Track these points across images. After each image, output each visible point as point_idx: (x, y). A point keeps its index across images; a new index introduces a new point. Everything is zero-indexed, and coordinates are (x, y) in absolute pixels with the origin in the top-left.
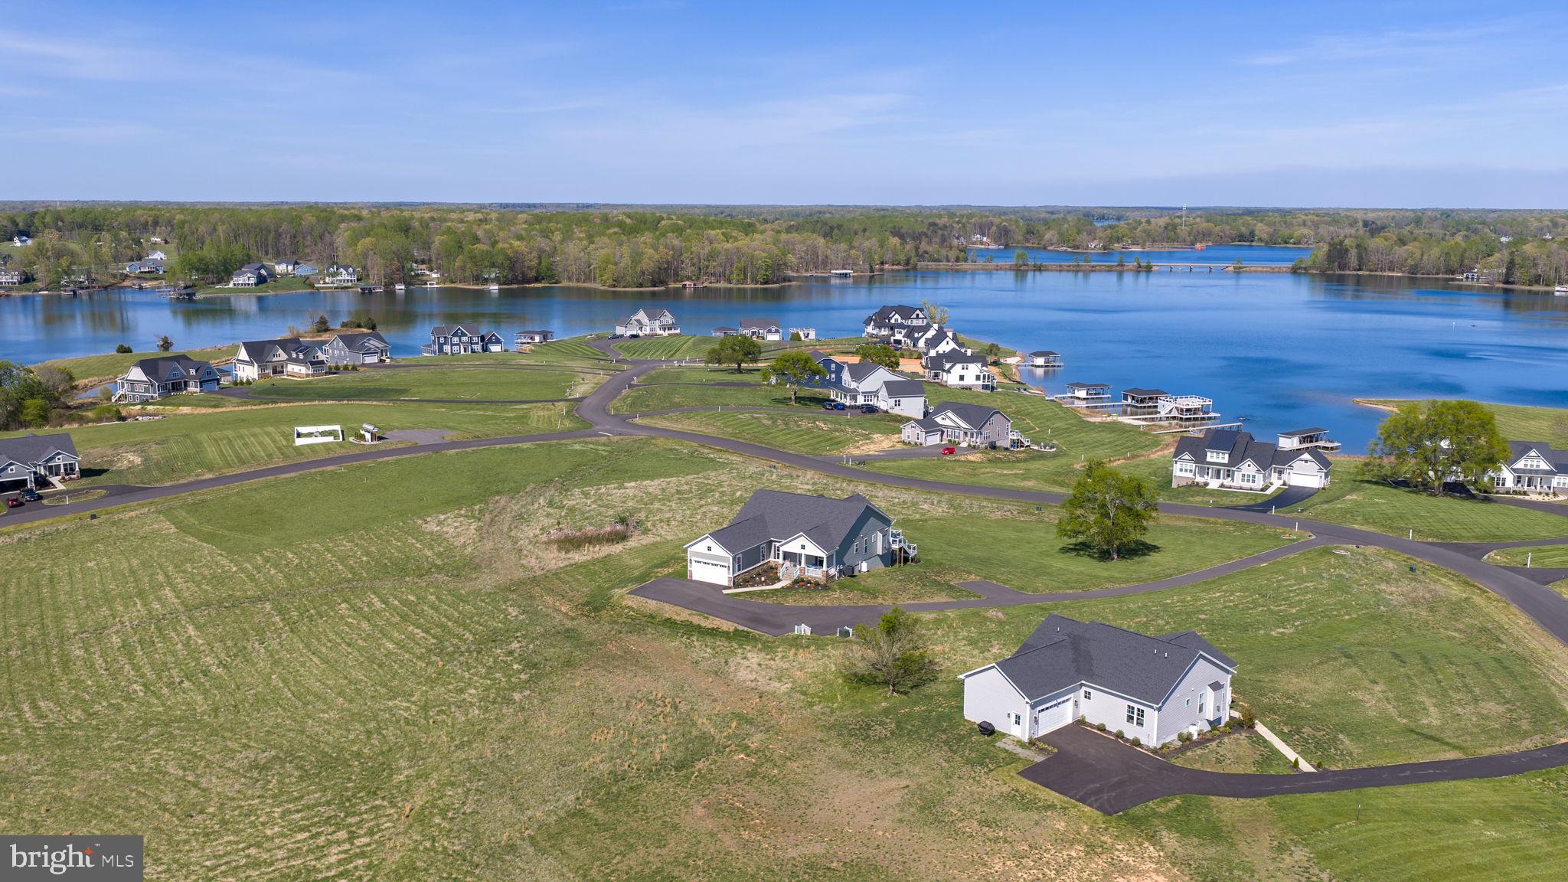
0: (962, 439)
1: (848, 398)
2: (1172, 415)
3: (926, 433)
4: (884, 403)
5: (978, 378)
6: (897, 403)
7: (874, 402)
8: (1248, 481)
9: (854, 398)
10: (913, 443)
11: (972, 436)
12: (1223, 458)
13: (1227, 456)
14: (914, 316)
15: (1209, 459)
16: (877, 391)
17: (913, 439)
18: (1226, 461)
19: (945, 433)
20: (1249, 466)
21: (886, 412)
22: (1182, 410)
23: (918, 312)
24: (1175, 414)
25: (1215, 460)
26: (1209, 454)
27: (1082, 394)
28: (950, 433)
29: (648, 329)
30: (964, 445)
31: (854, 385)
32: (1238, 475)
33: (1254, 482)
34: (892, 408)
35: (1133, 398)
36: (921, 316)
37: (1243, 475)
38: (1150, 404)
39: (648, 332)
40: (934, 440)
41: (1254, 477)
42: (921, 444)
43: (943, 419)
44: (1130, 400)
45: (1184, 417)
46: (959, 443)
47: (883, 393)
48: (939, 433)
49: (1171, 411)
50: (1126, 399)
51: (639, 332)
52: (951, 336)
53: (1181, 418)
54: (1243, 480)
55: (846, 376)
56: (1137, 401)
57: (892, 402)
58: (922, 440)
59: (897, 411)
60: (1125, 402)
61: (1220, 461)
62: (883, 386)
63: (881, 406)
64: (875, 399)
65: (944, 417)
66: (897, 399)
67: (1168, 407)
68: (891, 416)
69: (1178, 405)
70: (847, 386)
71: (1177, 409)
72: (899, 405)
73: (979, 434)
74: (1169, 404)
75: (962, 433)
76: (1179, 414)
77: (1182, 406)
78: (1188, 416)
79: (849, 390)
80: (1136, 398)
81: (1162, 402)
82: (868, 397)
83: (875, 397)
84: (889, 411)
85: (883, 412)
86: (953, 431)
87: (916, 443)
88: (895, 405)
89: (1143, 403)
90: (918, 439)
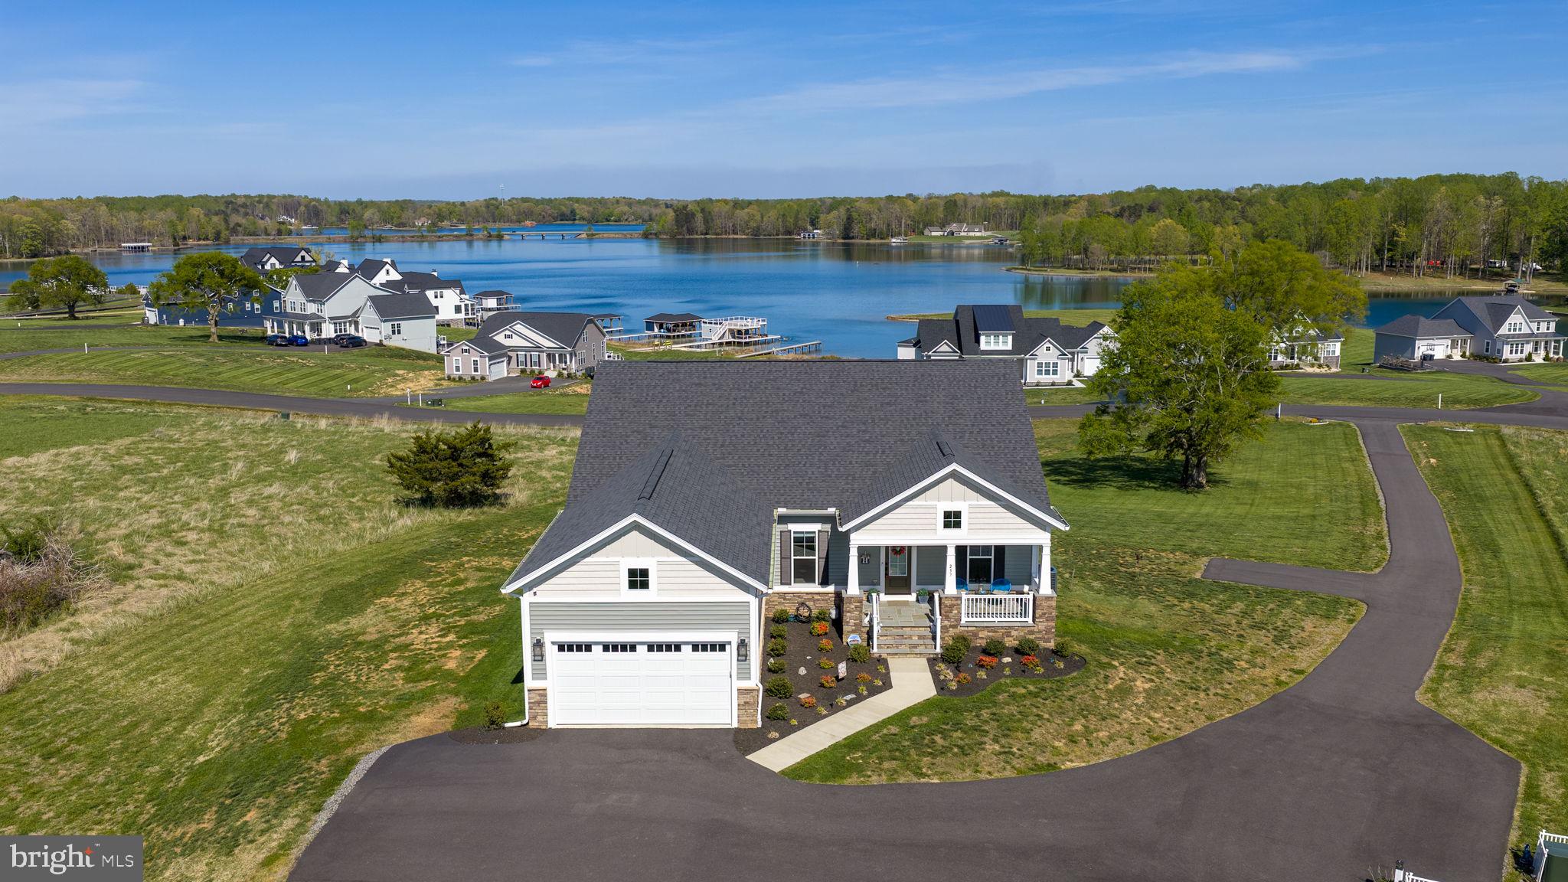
0: (544, 366)
1: (305, 328)
2: (724, 340)
3: (488, 359)
4: (371, 332)
5: (458, 309)
6: (396, 331)
7: (354, 331)
8: (1047, 372)
9: (316, 328)
10: (467, 378)
12: (1005, 343)
13: (1010, 338)
14: (299, 259)
15: (983, 346)
16: (355, 314)
17: (467, 371)
18: (1009, 347)
19: (514, 360)
20: (1048, 349)
21: (381, 344)
22: (740, 332)
23: (303, 253)
24: (728, 338)
25: (993, 347)
26: (983, 339)
28: (522, 358)
30: (551, 374)
31: (311, 308)
32: (1031, 367)
33: (1055, 372)
34: (388, 338)
35: (661, 327)
36: (308, 258)
37: (1040, 365)
38: (683, 332)
40: (501, 371)
41: (1055, 365)
42: (483, 378)
43: (508, 337)
44: (656, 330)
45: (744, 341)
46: (541, 373)
47: (369, 315)
48: (505, 359)
49: (723, 336)
50: (650, 327)
53: (739, 343)
54: (1040, 372)
55: (294, 295)
56: (669, 330)
57: (386, 328)
58: (484, 370)
59: (396, 342)
60: (650, 333)
61: (1001, 347)
62: (369, 303)
63: (369, 336)
64: (350, 326)
65: (510, 333)
66: (396, 323)
67: (720, 330)
68: (390, 349)
69: (733, 327)
70: (298, 311)
71: (732, 331)
72: (399, 332)
73: (572, 354)
74: (719, 326)
75: (544, 356)
76: (734, 337)
77: (738, 328)
78: (748, 340)
79: (306, 317)
80: (664, 326)
81: (708, 325)
82: (340, 324)
83: (350, 322)
84: (385, 342)
85: (376, 344)
86: (528, 354)
87: (473, 378)
88: (394, 333)
89: (674, 331)
90: (476, 370)
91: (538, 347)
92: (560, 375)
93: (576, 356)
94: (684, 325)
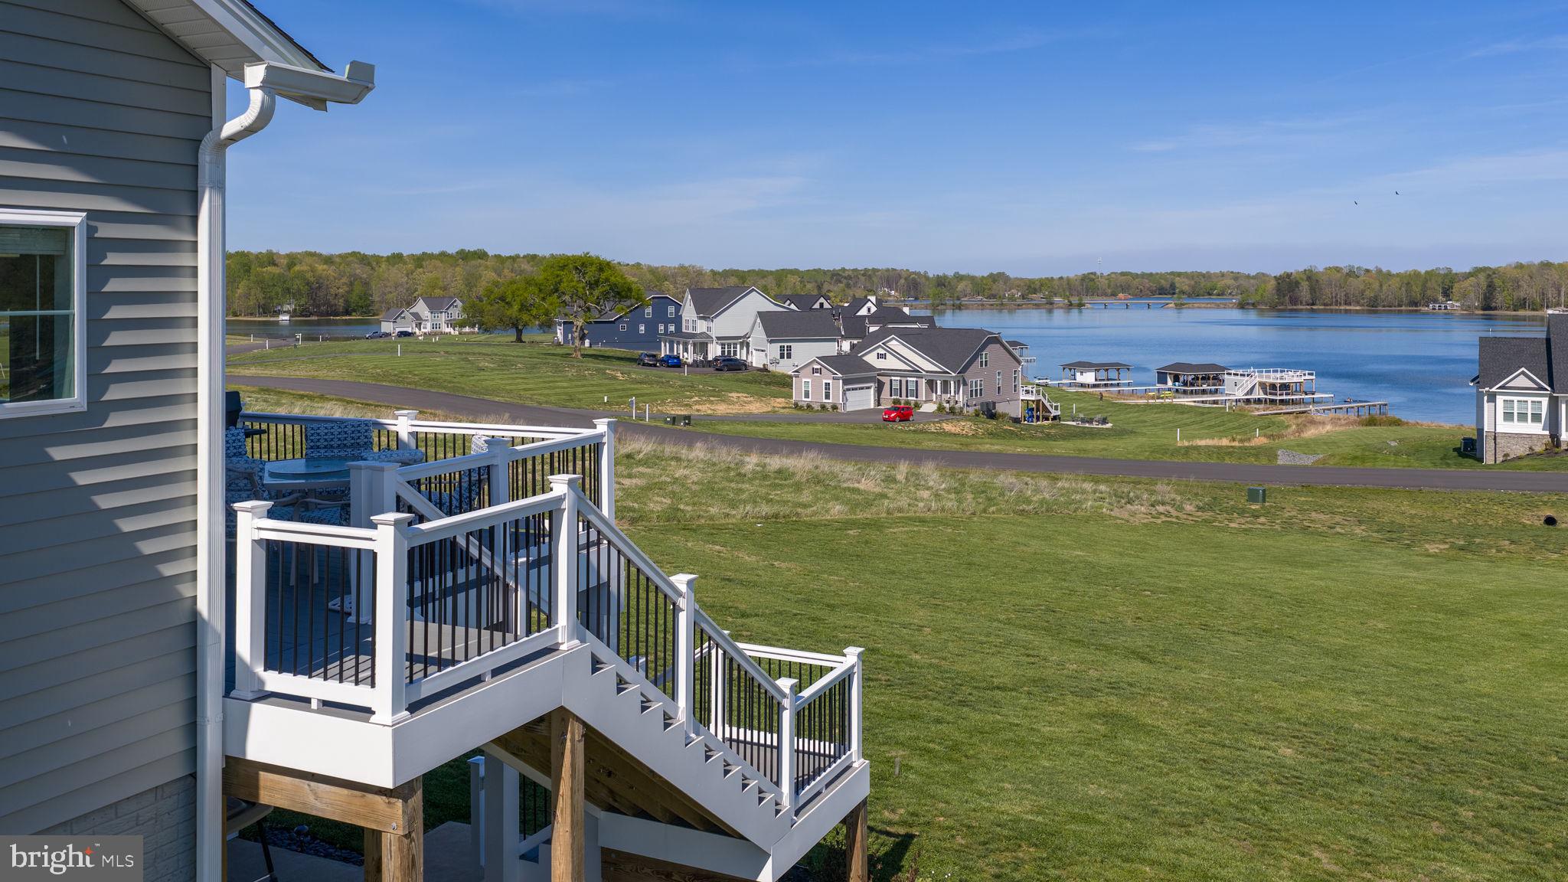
0: (923, 397)
1: (690, 348)
2: (1252, 397)
3: (845, 382)
4: (759, 355)
6: (786, 353)
7: (741, 355)
9: (702, 347)
10: (817, 407)
11: (946, 390)
16: (747, 336)
17: (817, 398)
19: (887, 388)
21: (765, 369)
22: (1273, 386)
24: (1258, 394)
27: (1089, 377)
28: (896, 385)
29: (429, 325)
30: (929, 408)
31: (702, 326)
34: (774, 362)
35: (1176, 379)
38: (1205, 387)
39: (428, 329)
40: (864, 399)
42: (835, 407)
43: (880, 356)
44: (1170, 383)
45: (1279, 398)
46: (917, 405)
47: (759, 335)
48: (875, 385)
49: (1251, 391)
50: (1162, 378)
51: (417, 331)
52: (874, 301)
53: (1273, 402)
55: (689, 312)
56: (1185, 384)
57: (774, 350)
58: (836, 397)
59: (782, 367)
60: (1161, 386)
62: (759, 320)
63: (756, 360)
64: (741, 348)
65: (883, 352)
66: (786, 345)
67: (1247, 383)
68: (774, 375)
69: (1264, 380)
70: (690, 331)
71: (1263, 385)
72: (789, 356)
73: (961, 382)
74: (1246, 378)
75: (923, 383)
76: (1266, 394)
77: (1272, 381)
78: (1284, 397)
79: (693, 336)
80: (1181, 379)
81: (1232, 377)
82: (729, 345)
83: (742, 344)
84: (771, 368)
85: (759, 370)
86: (904, 380)
87: (823, 407)
88: (782, 356)
89: (1192, 385)
90: (827, 396)
91: (916, 371)
92: (941, 408)
93: (965, 384)
94: (1205, 378)
